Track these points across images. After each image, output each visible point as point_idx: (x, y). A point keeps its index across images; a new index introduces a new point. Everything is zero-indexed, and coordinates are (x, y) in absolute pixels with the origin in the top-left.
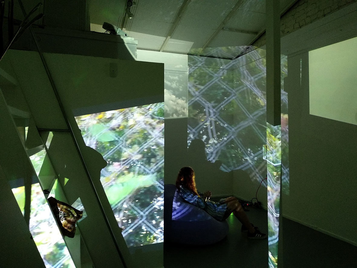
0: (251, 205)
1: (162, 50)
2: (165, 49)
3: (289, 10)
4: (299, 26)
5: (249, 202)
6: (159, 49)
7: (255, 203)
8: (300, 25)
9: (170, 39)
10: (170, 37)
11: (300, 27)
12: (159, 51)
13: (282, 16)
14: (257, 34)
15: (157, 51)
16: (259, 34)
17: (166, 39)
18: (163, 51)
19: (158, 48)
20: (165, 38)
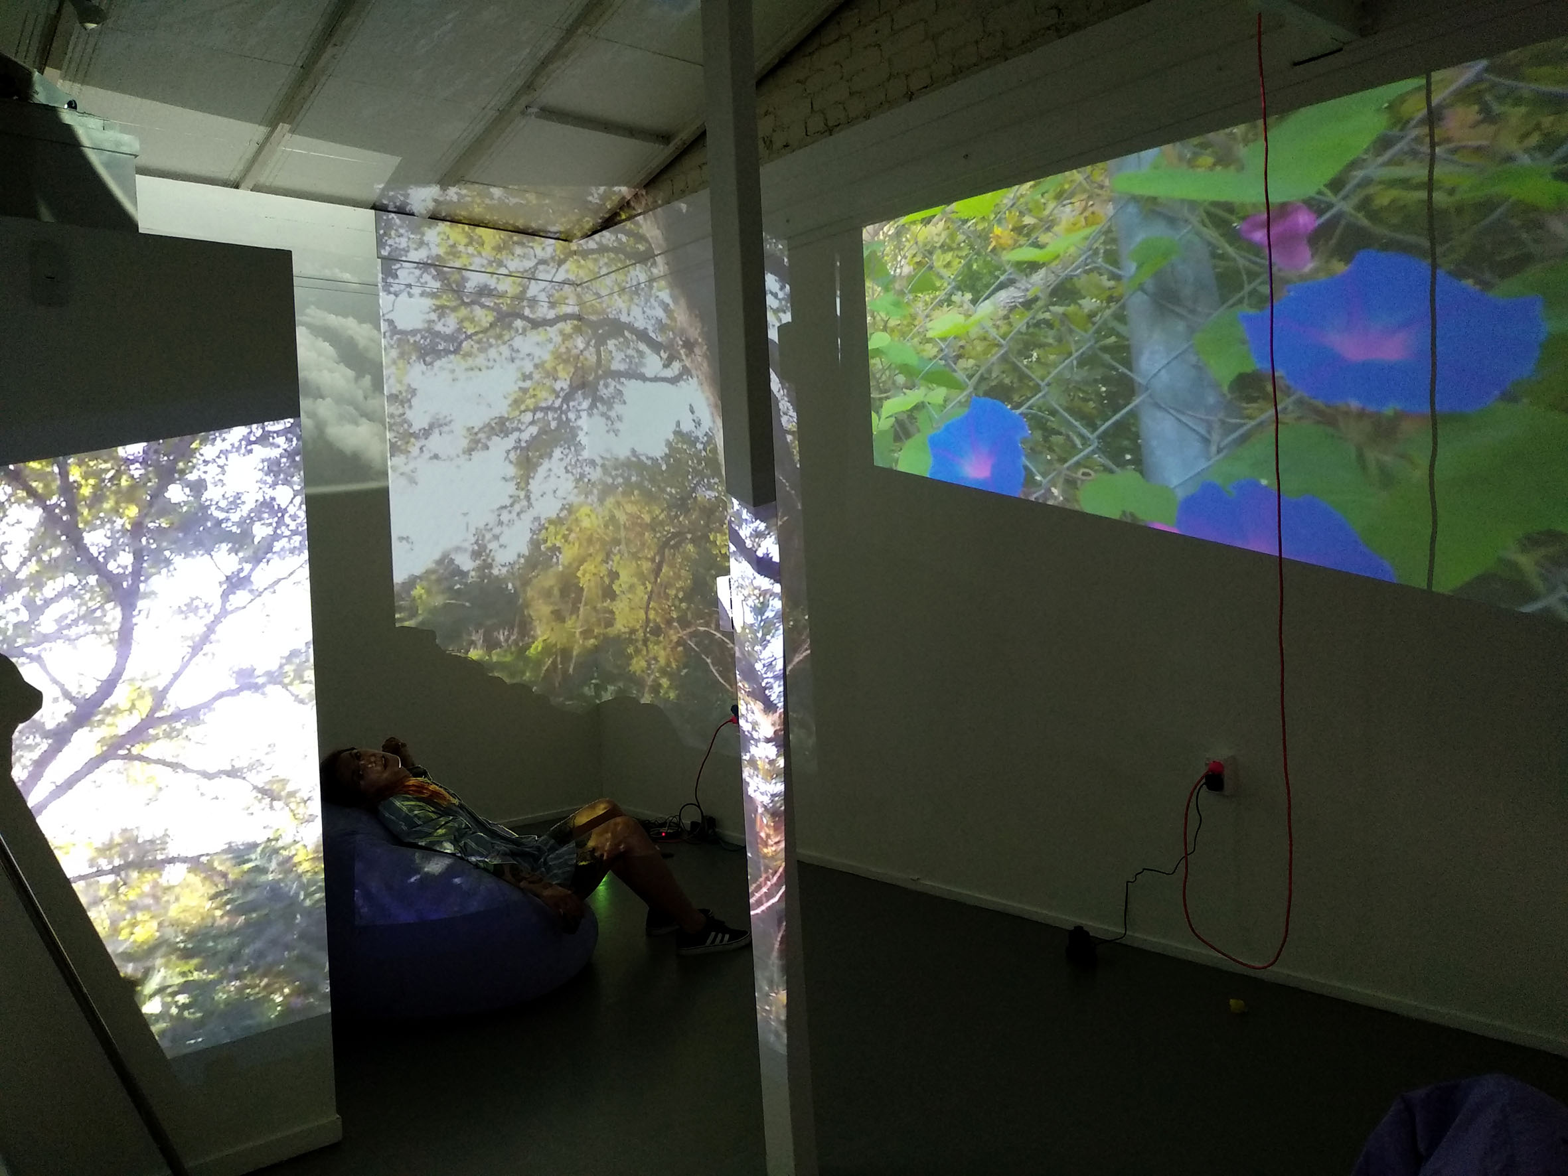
0: (677, 833)
1: (250, 182)
2: (263, 179)
3: (786, 60)
4: (826, 125)
5: (670, 824)
6: (234, 176)
7: (693, 823)
8: (831, 124)
9: (288, 136)
10: (287, 127)
11: (830, 131)
12: (237, 187)
13: (761, 82)
14: (668, 143)
15: (225, 184)
16: (676, 143)
17: (272, 132)
18: (256, 188)
19: (230, 170)
20: (261, 131)
